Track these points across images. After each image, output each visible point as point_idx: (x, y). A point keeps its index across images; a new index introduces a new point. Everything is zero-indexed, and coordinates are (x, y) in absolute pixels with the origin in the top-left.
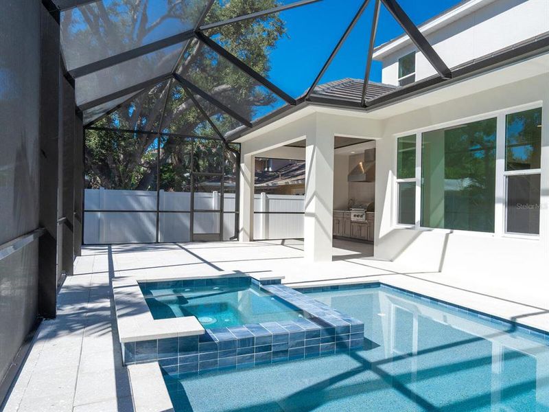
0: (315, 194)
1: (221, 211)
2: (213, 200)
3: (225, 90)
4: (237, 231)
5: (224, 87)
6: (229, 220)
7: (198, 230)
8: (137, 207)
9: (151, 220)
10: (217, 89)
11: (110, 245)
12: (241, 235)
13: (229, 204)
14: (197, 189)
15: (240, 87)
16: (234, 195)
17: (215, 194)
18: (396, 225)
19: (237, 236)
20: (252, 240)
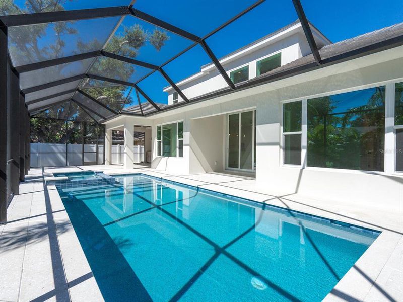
0: (127, 145)
1: (97, 152)
2: (94, 148)
3: (103, 98)
4: (104, 160)
5: (103, 96)
6: (101, 156)
7: (86, 160)
8: (56, 151)
9: (63, 156)
10: (100, 97)
11: (43, 167)
12: (106, 162)
13: (101, 150)
14: (85, 143)
15: (111, 97)
16: (103, 146)
17: (95, 145)
18: (157, 156)
19: (104, 163)
20: (111, 164)
